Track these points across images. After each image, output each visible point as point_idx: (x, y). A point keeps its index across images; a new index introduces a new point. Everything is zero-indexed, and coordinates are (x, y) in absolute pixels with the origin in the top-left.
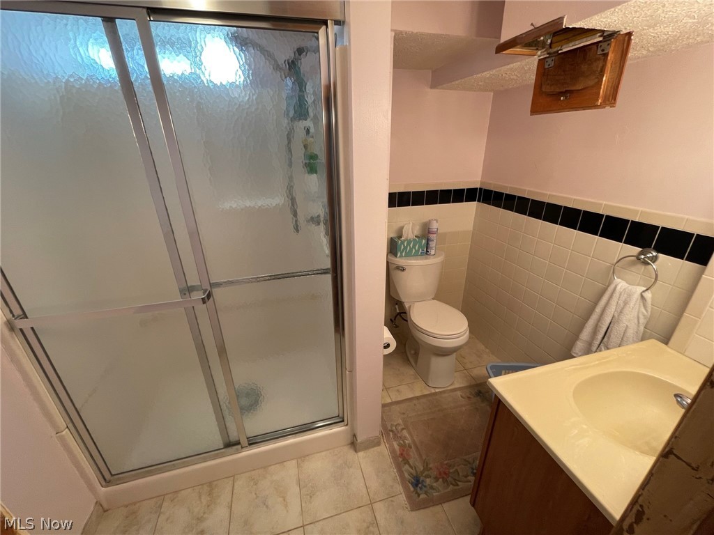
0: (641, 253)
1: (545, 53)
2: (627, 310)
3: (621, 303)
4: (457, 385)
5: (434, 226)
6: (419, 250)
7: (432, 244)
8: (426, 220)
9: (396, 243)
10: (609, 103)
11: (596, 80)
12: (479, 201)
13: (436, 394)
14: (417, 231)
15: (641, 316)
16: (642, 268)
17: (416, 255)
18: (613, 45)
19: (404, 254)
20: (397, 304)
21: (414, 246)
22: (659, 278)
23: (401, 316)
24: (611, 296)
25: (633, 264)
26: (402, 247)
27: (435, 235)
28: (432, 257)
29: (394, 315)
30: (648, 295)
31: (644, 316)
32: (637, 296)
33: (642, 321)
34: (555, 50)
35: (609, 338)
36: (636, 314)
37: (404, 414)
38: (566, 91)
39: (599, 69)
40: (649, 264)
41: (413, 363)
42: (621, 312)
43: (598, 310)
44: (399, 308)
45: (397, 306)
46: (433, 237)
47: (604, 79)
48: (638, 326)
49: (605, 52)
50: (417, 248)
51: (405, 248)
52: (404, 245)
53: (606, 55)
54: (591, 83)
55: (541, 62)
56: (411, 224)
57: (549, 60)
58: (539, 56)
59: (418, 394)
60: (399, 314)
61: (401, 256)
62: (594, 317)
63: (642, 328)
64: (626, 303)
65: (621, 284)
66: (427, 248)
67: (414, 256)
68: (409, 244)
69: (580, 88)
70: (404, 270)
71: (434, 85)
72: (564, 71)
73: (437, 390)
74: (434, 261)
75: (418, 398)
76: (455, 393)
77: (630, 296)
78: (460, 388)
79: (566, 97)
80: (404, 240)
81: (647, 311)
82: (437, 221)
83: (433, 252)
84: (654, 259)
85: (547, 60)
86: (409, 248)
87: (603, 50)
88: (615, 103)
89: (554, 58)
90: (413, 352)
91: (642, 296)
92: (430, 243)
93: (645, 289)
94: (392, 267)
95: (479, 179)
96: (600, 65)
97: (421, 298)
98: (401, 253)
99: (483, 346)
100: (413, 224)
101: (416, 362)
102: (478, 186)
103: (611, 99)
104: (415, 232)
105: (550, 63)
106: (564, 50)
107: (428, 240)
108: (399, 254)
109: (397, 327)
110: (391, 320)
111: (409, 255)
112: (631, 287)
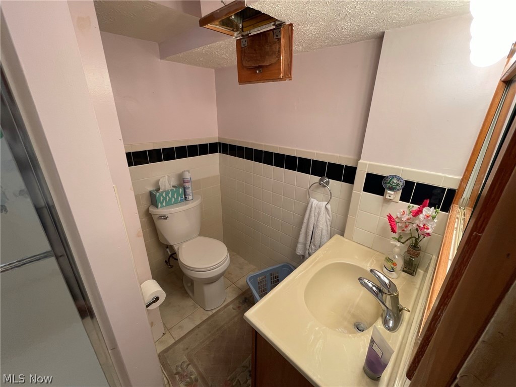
0: (321, 180)
1: (240, 35)
2: (320, 218)
3: (316, 214)
4: (229, 300)
5: (187, 176)
6: (178, 198)
7: (189, 191)
8: (180, 172)
9: (155, 196)
10: (287, 77)
11: (277, 59)
12: (220, 152)
13: (213, 316)
14: (174, 182)
15: (328, 221)
16: (322, 189)
17: (176, 202)
18: (282, 32)
19: (164, 204)
20: (167, 248)
21: (173, 196)
22: (332, 195)
23: (173, 258)
24: (311, 211)
25: (317, 187)
26: (162, 198)
27: (189, 184)
28: (190, 202)
29: (168, 257)
30: (329, 206)
31: (329, 220)
32: (323, 209)
33: (329, 223)
34: (246, 33)
35: (314, 238)
36: (325, 219)
37: (187, 349)
38: (259, 66)
39: (277, 50)
40: (326, 186)
41: (191, 294)
42: (317, 220)
43: (305, 221)
44: (170, 250)
45: (168, 249)
46: (187, 185)
47: (282, 58)
48: (327, 227)
49: (279, 37)
50: (175, 196)
51: (165, 199)
52: (163, 196)
53: (279, 40)
54: (273, 60)
55: (238, 42)
56: (166, 177)
57: (244, 41)
58: (236, 37)
59: (198, 322)
60: (171, 256)
61: (162, 206)
62: (304, 226)
63: (329, 227)
64: (319, 214)
65: (314, 202)
66: (185, 195)
67: (175, 203)
68: (167, 194)
69: (268, 65)
70: (166, 218)
71: (163, 56)
72: (255, 50)
73: (214, 311)
74: (193, 204)
75: (198, 327)
76: (228, 308)
77: (320, 208)
78: (230, 302)
79: (260, 72)
80: (162, 192)
81: (330, 216)
82: (189, 172)
83: (190, 198)
84: (328, 183)
85: (242, 40)
86: (168, 198)
87: (277, 36)
88: (291, 77)
89: (246, 39)
90: (189, 285)
91: (326, 208)
92: (187, 190)
93: (327, 203)
94: (155, 218)
95: (217, 135)
96: (277, 47)
97: (187, 238)
98: (162, 203)
99: (243, 260)
100: (169, 177)
101: (193, 292)
102: (217, 141)
103: (288, 74)
104: (172, 183)
105: (244, 43)
106: (252, 34)
107: (185, 189)
108: (160, 205)
109: (172, 267)
110: (166, 261)
111: (169, 204)
112: (320, 203)
